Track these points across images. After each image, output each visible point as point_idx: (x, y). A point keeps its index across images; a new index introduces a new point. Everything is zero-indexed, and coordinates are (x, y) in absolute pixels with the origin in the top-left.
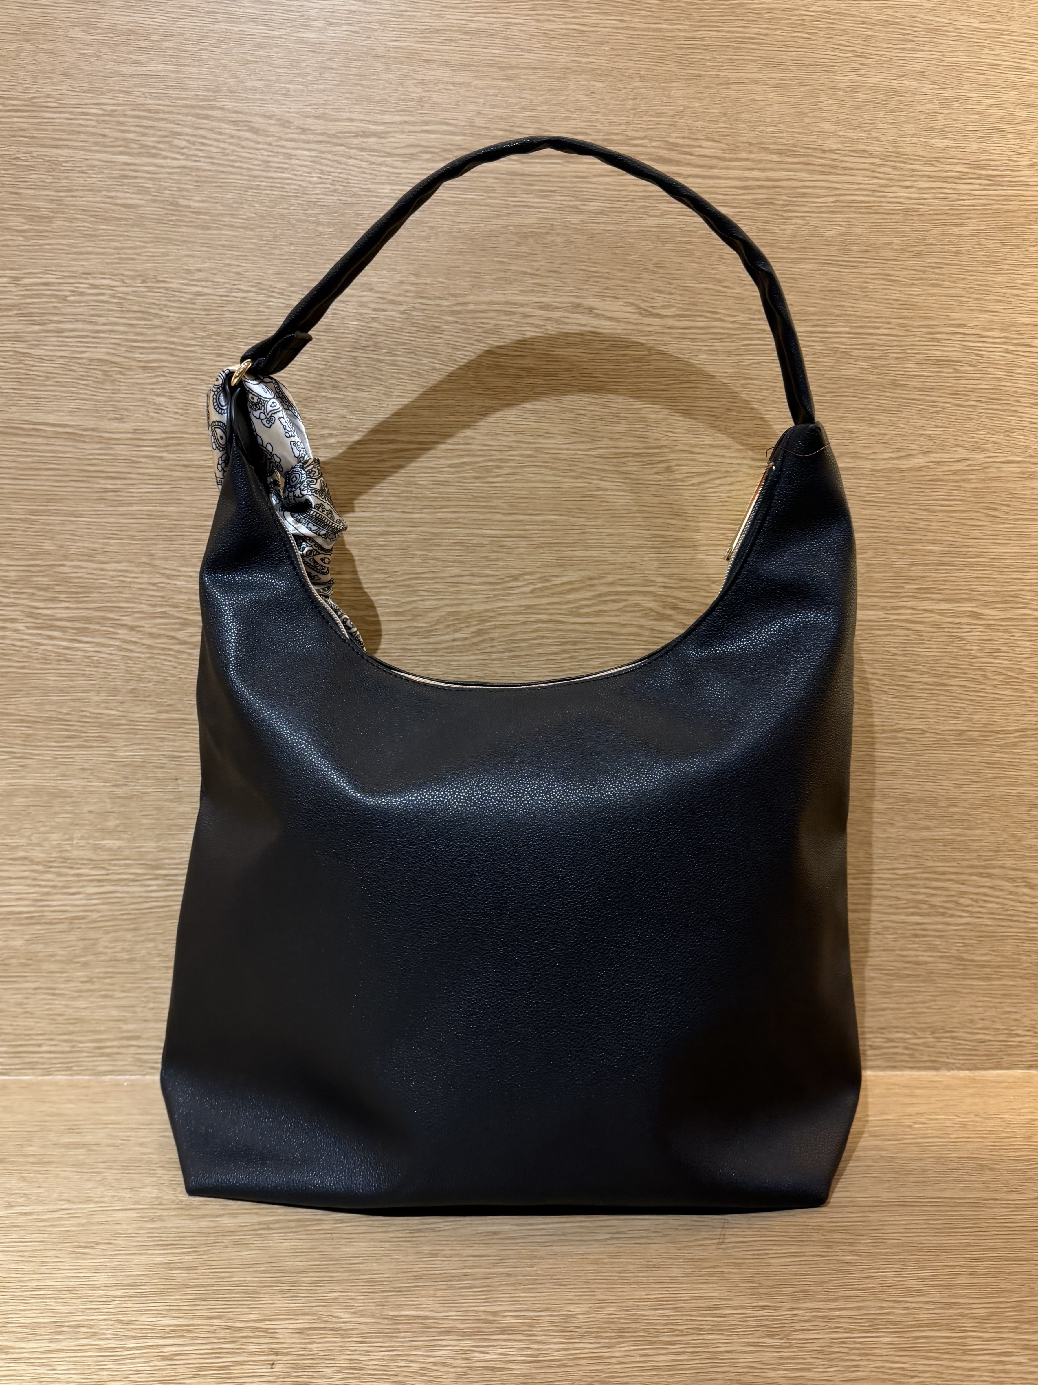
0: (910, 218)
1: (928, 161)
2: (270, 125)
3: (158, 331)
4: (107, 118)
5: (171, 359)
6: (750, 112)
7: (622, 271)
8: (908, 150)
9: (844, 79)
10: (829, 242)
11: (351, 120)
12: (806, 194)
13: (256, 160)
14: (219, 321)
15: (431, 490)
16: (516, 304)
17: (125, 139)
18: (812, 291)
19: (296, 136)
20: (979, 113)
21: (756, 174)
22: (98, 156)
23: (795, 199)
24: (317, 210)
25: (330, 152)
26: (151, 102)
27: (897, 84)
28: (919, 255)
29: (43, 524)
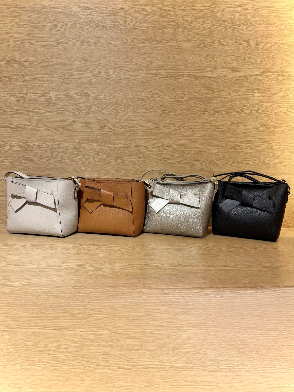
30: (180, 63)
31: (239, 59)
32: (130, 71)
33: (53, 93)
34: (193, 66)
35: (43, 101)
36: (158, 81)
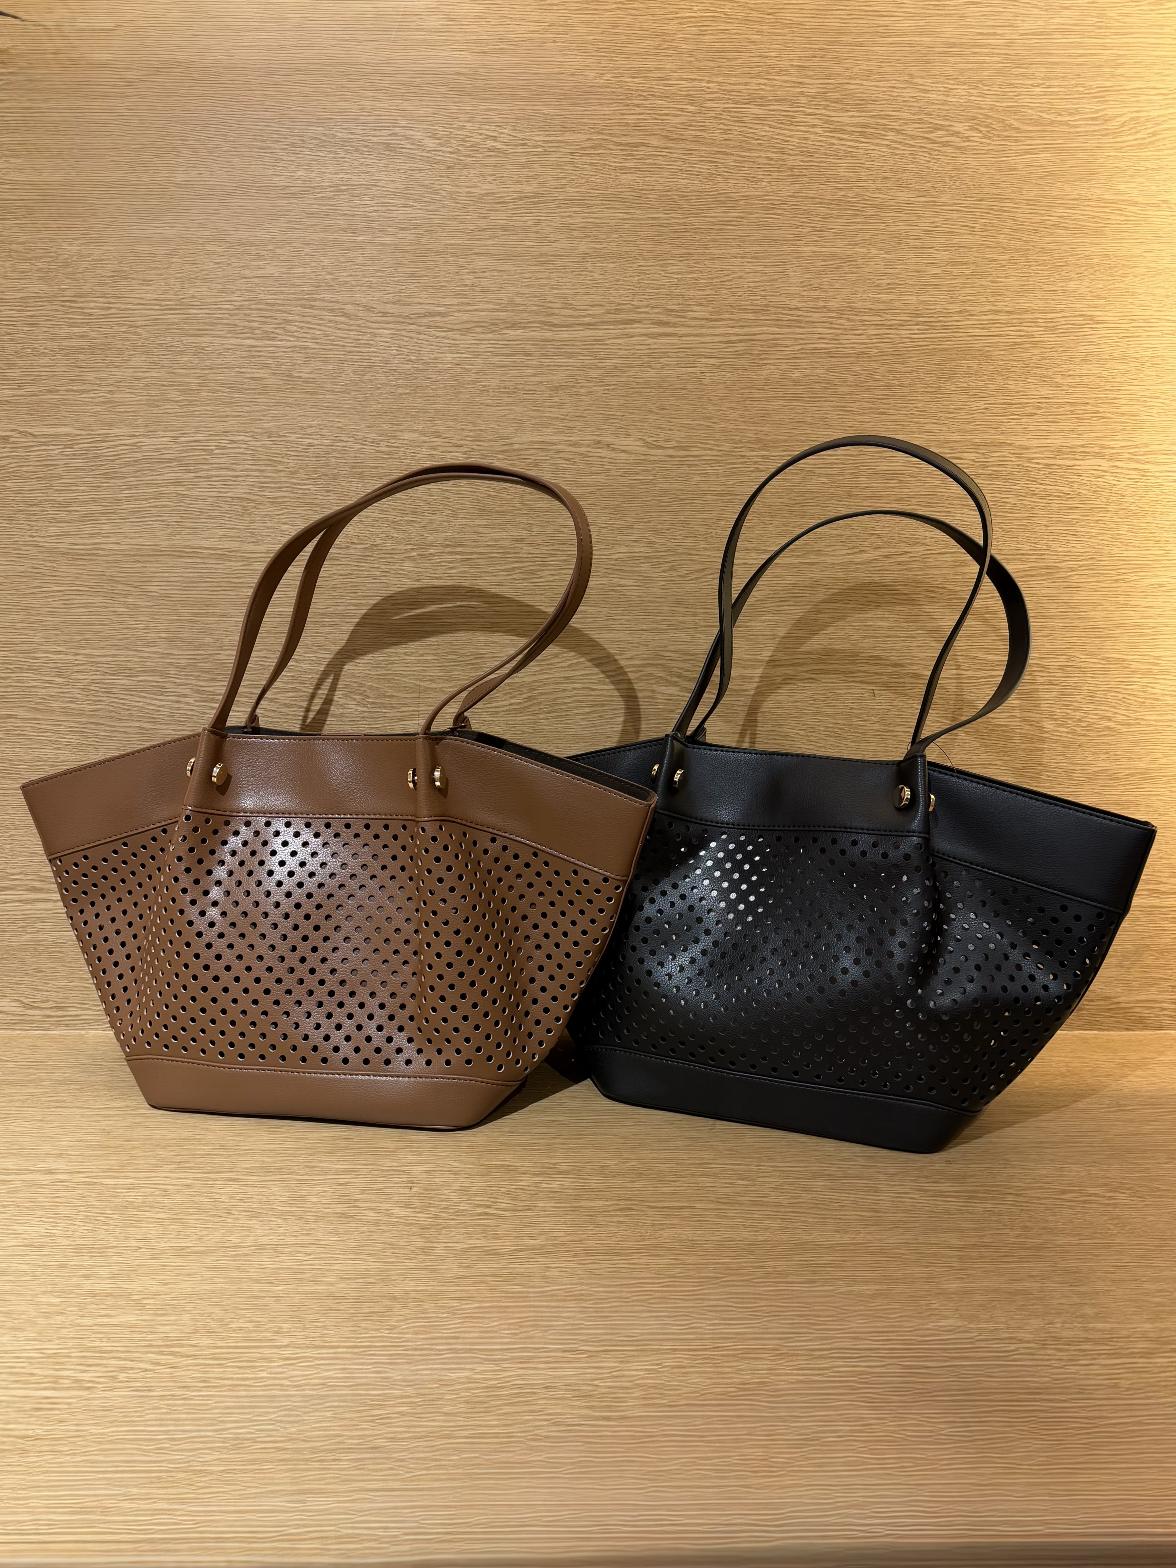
1: (876, 313)
2: (359, 311)
3: (282, 474)
4: (236, 312)
5: (292, 495)
6: (731, 280)
7: (632, 413)
8: (859, 305)
9: (806, 249)
10: (796, 382)
11: (421, 304)
13: (349, 338)
14: (326, 465)
16: (550, 443)
17: (250, 327)
20: (918, 271)
21: (736, 330)
22: (232, 341)
24: (396, 376)
25: (404, 330)
26: (270, 297)
27: (849, 252)
29: (203, 623)
30: (691, 292)
31: (955, 271)
32: (468, 330)
33: (125, 430)
34: (751, 305)
35: (78, 469)
36: (595, 374)
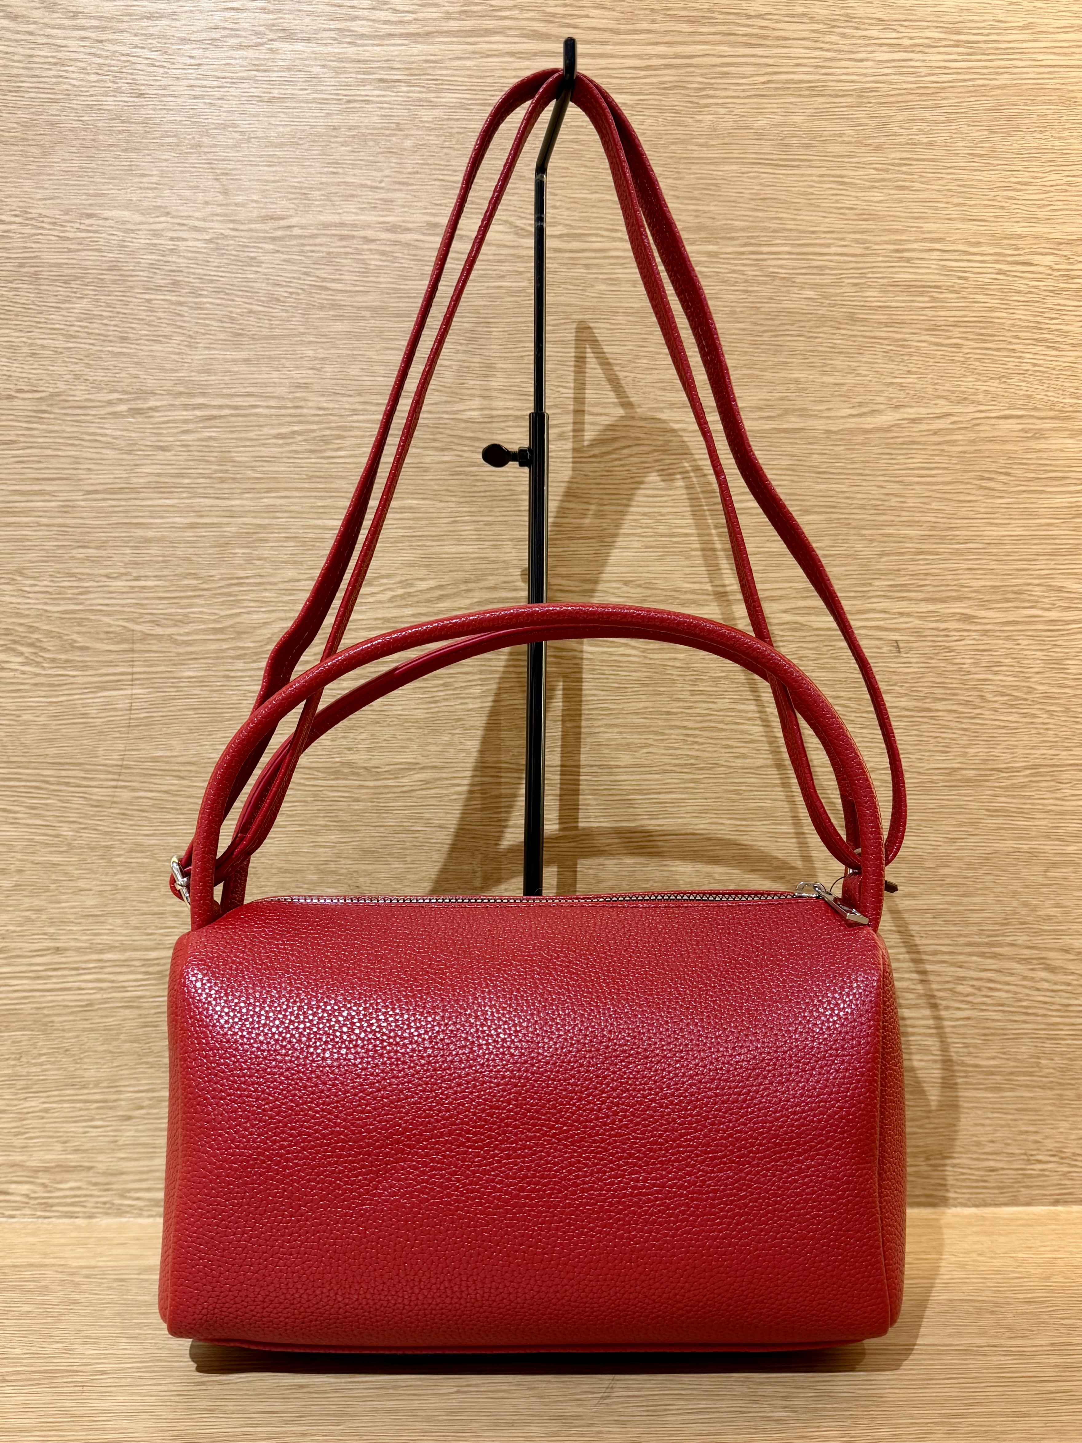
0: (866, 101)
12: (728, 73)
15: (253, 468)
18: (740, 200)
19: (66, 22)
23: (713, 81)
28: (879, 148)
